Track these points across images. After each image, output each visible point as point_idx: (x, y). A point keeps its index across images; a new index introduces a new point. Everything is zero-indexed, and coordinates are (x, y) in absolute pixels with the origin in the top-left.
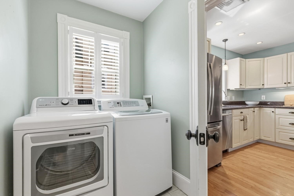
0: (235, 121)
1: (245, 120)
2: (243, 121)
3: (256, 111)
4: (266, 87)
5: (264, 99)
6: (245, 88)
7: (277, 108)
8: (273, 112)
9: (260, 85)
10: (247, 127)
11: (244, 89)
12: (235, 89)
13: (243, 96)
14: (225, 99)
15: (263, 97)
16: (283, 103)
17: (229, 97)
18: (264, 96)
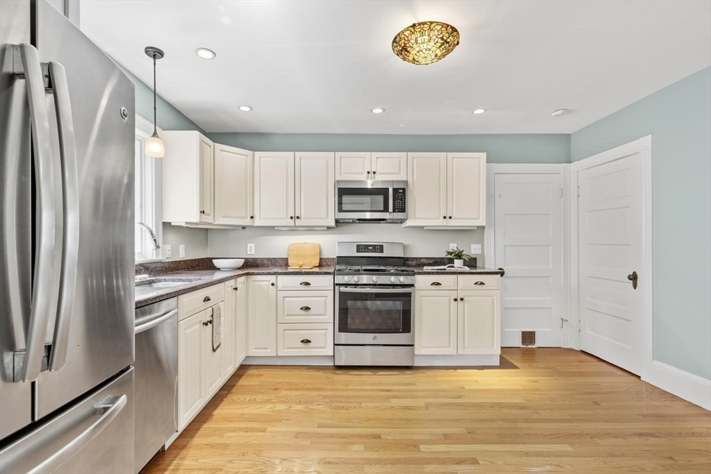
0: (187, 332)
1: (214, 322)
2: (211, 325)
3: (240, 285)
4: (257, 222)
5: (253, 252)
6: (212, 221)
7: (280, 274)
8: (273, 284)
9: (246, 218)
10: (220, 338)
11: (211, 224)
12: (186, 223)
13: (207, 245)
14: (157, 254)
15: (251, 248)
16: (285, 262)
17: (168, 247)
18: (252, 245)
